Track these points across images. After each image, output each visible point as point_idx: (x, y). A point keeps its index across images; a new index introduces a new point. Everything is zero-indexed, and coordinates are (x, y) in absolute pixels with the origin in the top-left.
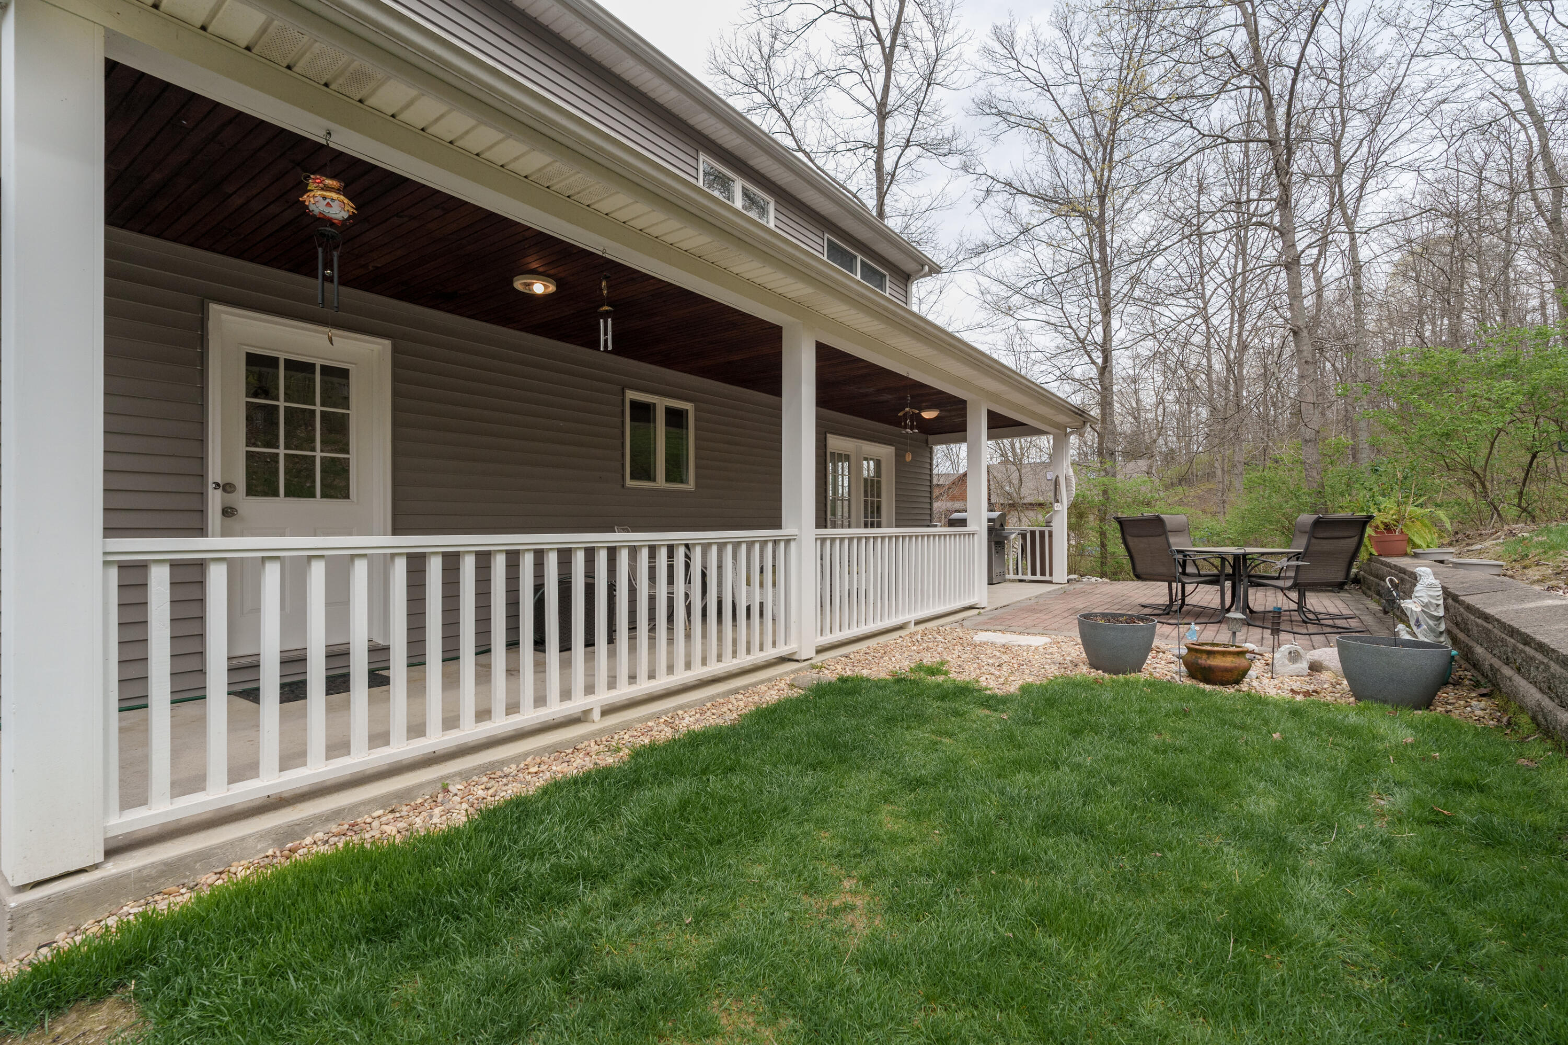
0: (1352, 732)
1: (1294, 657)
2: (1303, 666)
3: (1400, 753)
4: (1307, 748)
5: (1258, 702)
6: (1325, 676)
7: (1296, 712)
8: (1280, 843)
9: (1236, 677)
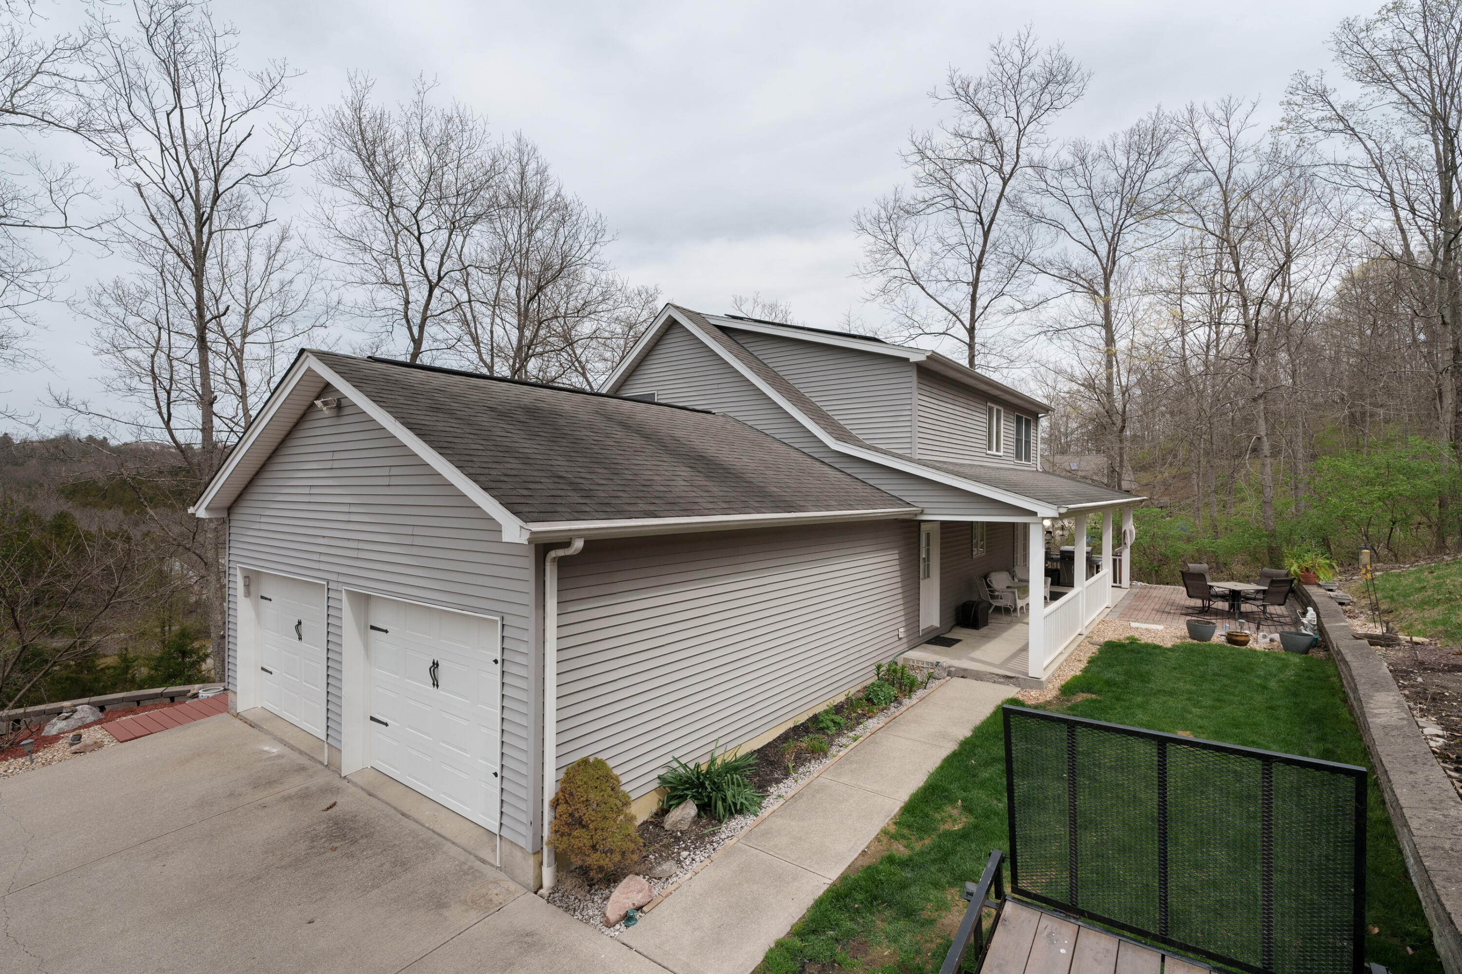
0: (1283, 659)
1: (1264, 637)
2: (1268, 640)
3: (1295, 665)
4: (1270, 662)
5: (1254, 651)
6: (1275, 643)
7: (1266, 654)
8: (1266, 678)
9: (1245, 643)
